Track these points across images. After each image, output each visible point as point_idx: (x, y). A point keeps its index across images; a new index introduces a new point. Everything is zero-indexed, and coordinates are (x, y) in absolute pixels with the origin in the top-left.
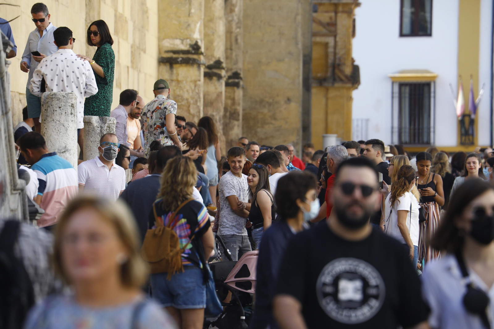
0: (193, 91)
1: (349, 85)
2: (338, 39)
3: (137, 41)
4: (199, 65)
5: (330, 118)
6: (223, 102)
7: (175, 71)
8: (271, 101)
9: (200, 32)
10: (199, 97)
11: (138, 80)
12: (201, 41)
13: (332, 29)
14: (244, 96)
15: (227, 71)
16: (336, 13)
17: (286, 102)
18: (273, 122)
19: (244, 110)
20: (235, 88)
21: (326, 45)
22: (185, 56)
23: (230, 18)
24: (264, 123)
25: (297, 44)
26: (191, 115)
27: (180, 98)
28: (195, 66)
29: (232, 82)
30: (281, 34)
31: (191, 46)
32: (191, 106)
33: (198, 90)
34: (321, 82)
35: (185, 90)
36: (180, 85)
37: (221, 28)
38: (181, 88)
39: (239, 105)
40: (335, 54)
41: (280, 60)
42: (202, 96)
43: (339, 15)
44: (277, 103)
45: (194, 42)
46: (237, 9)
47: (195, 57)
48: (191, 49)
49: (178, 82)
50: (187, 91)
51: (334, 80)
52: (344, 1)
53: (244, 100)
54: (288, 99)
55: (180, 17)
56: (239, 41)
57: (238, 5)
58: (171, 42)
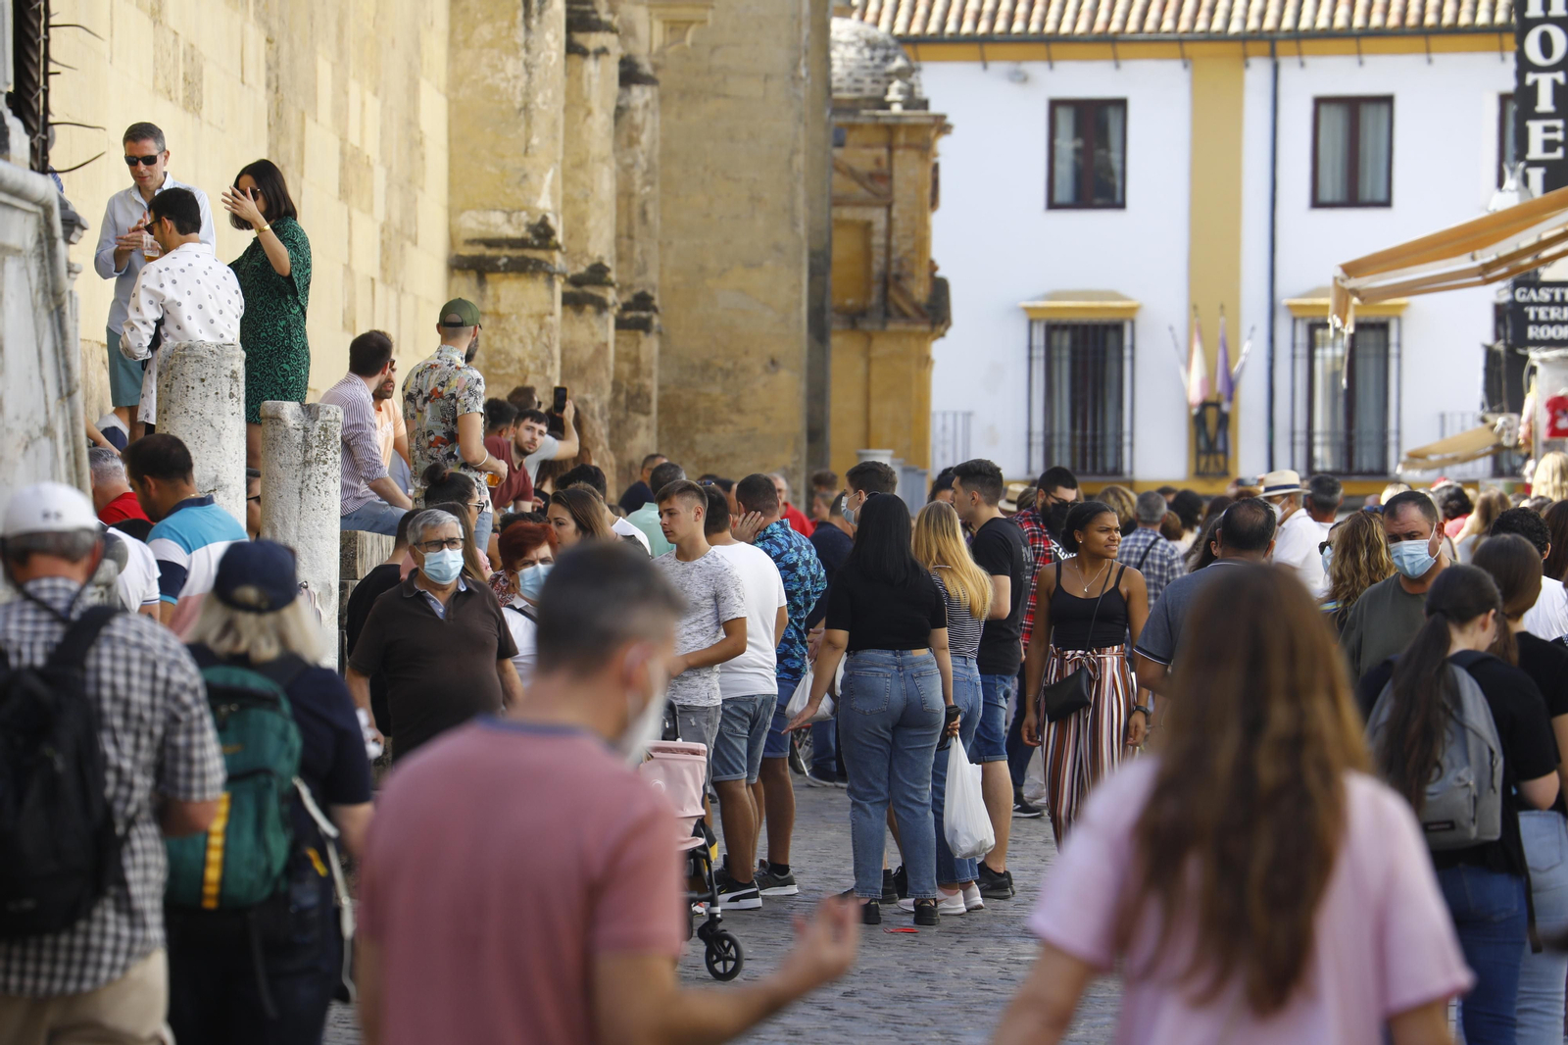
0: (534, 340)
1: (924, 328)
2: (895, 213)
3: (396, 216)
4: (550, 277)
5: (875, 408)
6: (611, 368)
7: (490, 291)
8: (729, 365)
9: (553, 194)
10: (551, 356)
11: (399, 312)
12: (556, 216)
13: (882, 187)
14: (662, 352)
15: (620, 292)
16: (891, 149)
17: (766, 370)
18: (735, 417)
19: (661, 388)
20: (641, 333)
21: (867, 227)
22: (515, 253)
23: (629, 160)
24: (713, 420)
25: (794, 224)
27: (503, 356)
28: (541, 278)
29: (631, 319)
30: (755, 199)
31: (531, 228)
33: (549, 338)
34: (854, 318)
35: (515, 338)
36: (502, 326)
37: (605, 183)
38: (505, 334)
39: (650, 375)
40: (888, 249)
41: (751, 265)
42: (557, 352)
43: (899, 153)
44: (745, 370)
45: (538, 219)
46: (645, 138)
47: (541, 255)
48: (530, 235)
49: (498, 317)
50: (521, 340)
51: (887, 314)
52: (912, 121)
53: (662, 364)
54: (773, 362)
55: (503, 157)
56: (651, 216)
57: (648, 126)
58: (481, 218)
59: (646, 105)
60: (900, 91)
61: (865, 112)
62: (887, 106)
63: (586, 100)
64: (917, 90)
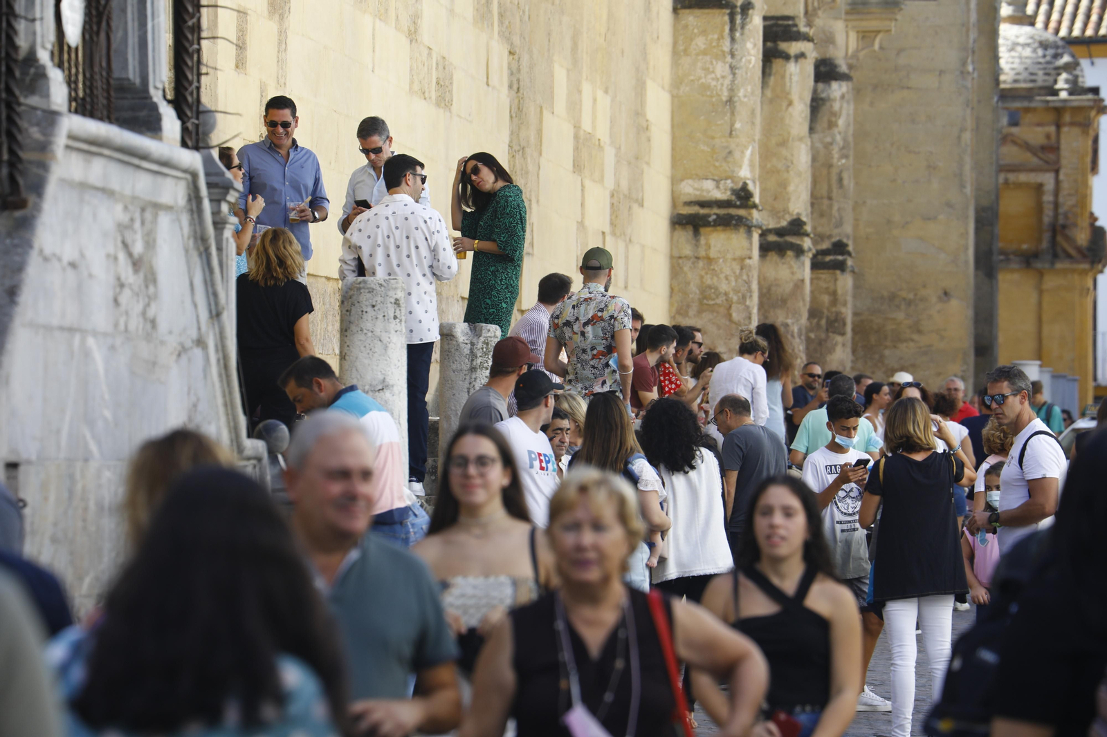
0: (737, 278)
1: (1086, 266)
2: (1062, 177)
3: (624, 184)
4: (749, 229)
5: (1046, 330)
6: (808, 299)
7: (703, 241)
8: (911, 296)
9: (752, 165)
10: (750, 290)
11: (627, 257)
12: (754, 182)
13: (1052, 157)
14: (857, 287)
15: (815, 242)
16: (1058, 126)
17: (940, 300)
18: (915, 337)
19: (855, 314)
20: (838, 272)
21: (1039, 187)
22: (722, 212)
23: (828, 139)
24: (898, 339)
25: (962, 186)
26: (735, 323)
27: (713, 291)
28: (742, 230)
29: (831, 261)
30: (931, 168)
31: (734, 192)
32: (734, 307)
33: (748, 276)
34: (1028, 260)
35: (722, 276)
36: (712, 267)
37: (802, 157)
38: (715, 273)
39: (845, 304)
40: (1056, 205)
41: (928, 218)
42: (755, 286)
43: (1065, 129)
44: (923, 299)
45: (740, 185)
46: (841, 122)
47: (742, 212)
48: (733, 198)
49: (709, 260)
50: (726, 278)
51: (1055, 256)
52: (1075, 104)
53: (855, 297)
54: (946, 293)
55: (713, 138)
56: (846, 182)
57: (844, 113)
58: (696, 185)
59: (843, 97)
60: (1067, 81)
61: (1038, 98)
62: (1055, 93)
63: (789, 93)
64: (1080, 79)
